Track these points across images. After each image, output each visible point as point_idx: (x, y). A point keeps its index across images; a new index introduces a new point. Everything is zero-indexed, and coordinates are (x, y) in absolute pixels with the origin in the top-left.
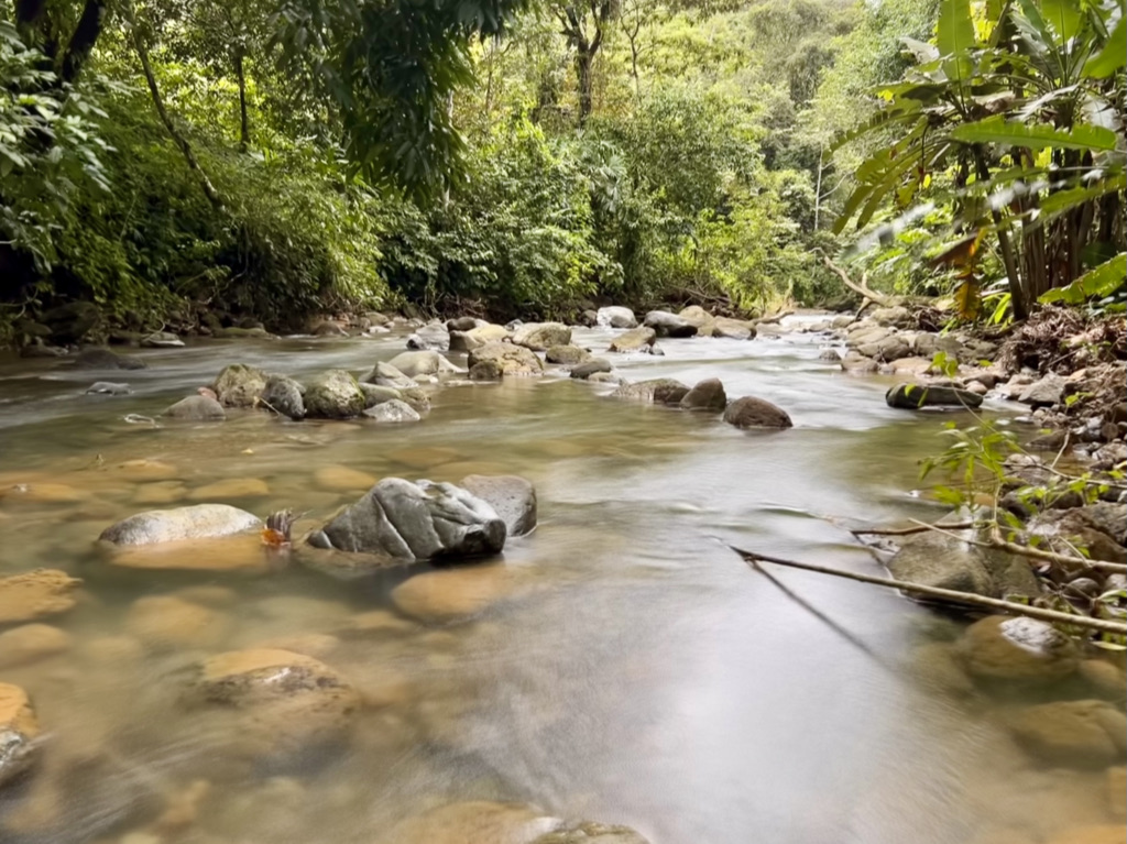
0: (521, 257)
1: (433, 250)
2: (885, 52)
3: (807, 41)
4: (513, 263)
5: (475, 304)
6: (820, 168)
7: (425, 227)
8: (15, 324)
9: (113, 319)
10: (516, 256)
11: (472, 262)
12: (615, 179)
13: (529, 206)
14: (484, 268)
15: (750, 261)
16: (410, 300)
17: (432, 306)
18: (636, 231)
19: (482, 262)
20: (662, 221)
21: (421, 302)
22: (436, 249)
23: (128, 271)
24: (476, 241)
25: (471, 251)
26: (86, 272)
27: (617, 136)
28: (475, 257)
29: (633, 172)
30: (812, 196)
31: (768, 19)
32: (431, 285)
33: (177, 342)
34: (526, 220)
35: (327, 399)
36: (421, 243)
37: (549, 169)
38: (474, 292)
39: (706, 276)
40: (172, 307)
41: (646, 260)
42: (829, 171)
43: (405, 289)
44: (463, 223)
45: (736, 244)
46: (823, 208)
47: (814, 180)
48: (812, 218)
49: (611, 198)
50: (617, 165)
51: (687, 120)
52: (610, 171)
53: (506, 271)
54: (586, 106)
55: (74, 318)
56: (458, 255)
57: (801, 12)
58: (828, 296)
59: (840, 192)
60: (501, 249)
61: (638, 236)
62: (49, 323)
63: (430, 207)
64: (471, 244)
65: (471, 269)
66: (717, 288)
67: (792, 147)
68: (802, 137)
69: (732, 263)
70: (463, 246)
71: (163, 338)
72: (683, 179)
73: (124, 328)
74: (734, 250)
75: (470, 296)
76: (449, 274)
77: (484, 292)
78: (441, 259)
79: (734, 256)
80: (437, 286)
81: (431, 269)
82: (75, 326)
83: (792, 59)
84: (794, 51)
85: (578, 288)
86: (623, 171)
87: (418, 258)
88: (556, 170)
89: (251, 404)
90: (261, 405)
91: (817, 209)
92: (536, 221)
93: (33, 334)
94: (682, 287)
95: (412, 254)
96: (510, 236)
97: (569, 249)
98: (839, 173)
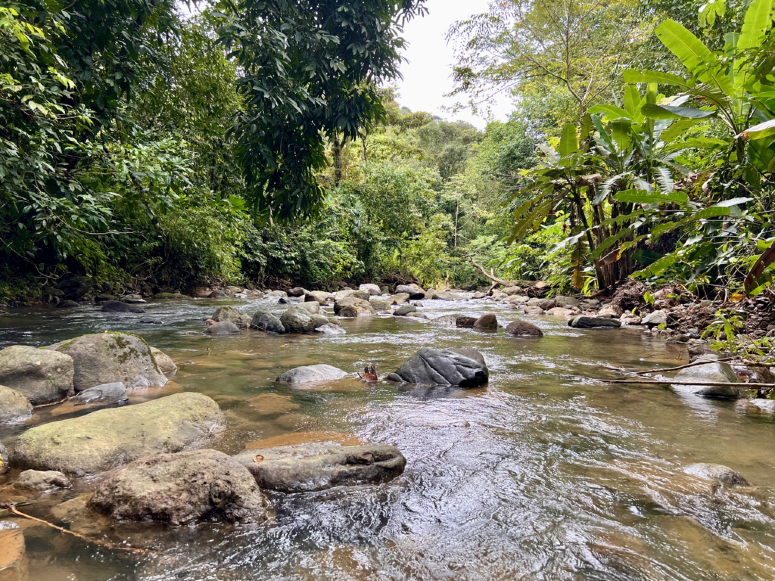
0: (313, 256)
1: (264, 251)
2: (503, 153)
3: (448, 146)
4: (308, 259)
5: (287, 282)
6: (457, 213)
7: (260, 238)
8: (43, 288)
9: (96, 287)
10: (310, 256)
11: (286, 258)
12: (358, 216)
13: (316, 228)
14: (293, 262)
15: (427, 261)
16: (251, 280)
17: (262, 283)
18: (370, 244)
19: (292, 258)
20: (385, 238)
21: (255, 281)
22: (266, 251)
23: (104, 260)
24: (288, 246)
25: (286, 252)
26: (83, 259)
27: (357, 192)
28: (288, 255)
29: (368, 212)
30: (453, 228)
31: (427, 133)
32: (262, 271)
33: (142, 300)
34: (315, 236)
35: (296, 322)
36: (257, 248)
37: (327, 208)
38: (285, 275)
39: (405, 269)
40: (127, 281)
41: (376, 259)
42: (461, 215)
43: (248, 273)
44: (281, 236)
45: (421, 253)
46: (460, 235)
47: (454, 219)
48: (453, 240)
49: (357, 225)
50: (359, 207)
51: (396, 185)
52: (355, 211)
53: (304, 263)
54: (339, 175)
55: (78, 285)
56: (279, 254)
57: (444, 130)
58: (462, 282)
59: (467, 226)
60: (302, 251)
61: (371, 246)
62: (62, 288)
63: (262, 228)
64: (286, 248)
65: (286, 262)
66: (412, 276)
67: (441, 202)
68: (447, 196)
69: (418, 262)
70: (281, 249)
71: (133, 298)
72: (394, 217)
73: (102, 292)
74: (420, 255)
75: (283, 277)
76: (272, 265)
77: (291, 276)
78: (268, 256)
79: (420, 259)
80: (266, 272)
81: (263, 261)
82: (79, 290)
83: (441, 155)
84: (441, 150)
85: (341, 274)
86: (363, 211)
87: (256, 256)
88: (330, 209)
89: (246, 327)
90: (251, 327)
91: (455, 235)
92: (320, 237)
93: (54, 295)
94: (393, 275)
95: (252, 253)
96: (308, 245)
97: (338, 252)
98: (467, 216)
